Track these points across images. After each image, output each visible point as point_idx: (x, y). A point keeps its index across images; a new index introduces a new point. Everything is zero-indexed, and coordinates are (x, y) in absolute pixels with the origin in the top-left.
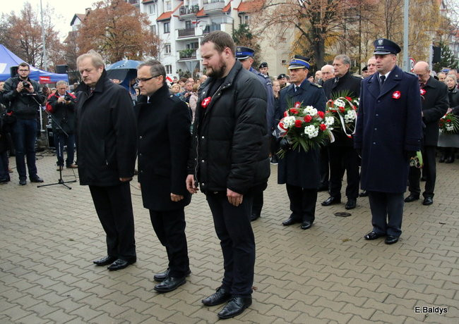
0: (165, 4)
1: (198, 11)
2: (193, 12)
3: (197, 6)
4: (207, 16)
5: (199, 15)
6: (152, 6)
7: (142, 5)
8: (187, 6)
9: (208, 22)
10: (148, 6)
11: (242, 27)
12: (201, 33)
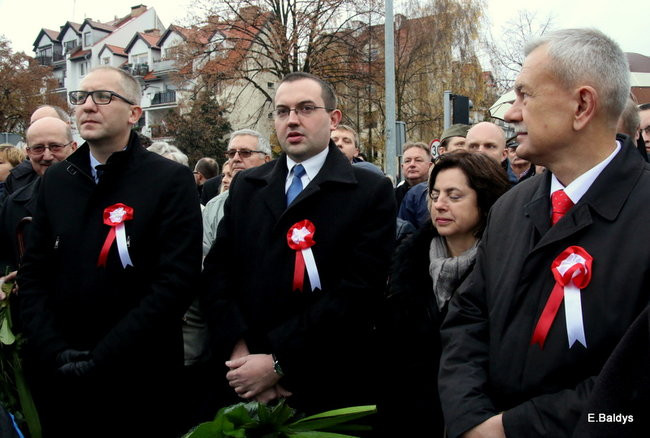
0: (103, 62)
1: (147, 72)
2: (138, 73)
3: (146, 65)
4: (159, 80)
5: (148, 78)
6: (85, 65)
7: (69, 63)
8: (131, 65)
9: (161, 88)
10: (78, 65)
11: (207, 94)
12: (149, 104)
